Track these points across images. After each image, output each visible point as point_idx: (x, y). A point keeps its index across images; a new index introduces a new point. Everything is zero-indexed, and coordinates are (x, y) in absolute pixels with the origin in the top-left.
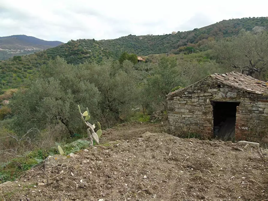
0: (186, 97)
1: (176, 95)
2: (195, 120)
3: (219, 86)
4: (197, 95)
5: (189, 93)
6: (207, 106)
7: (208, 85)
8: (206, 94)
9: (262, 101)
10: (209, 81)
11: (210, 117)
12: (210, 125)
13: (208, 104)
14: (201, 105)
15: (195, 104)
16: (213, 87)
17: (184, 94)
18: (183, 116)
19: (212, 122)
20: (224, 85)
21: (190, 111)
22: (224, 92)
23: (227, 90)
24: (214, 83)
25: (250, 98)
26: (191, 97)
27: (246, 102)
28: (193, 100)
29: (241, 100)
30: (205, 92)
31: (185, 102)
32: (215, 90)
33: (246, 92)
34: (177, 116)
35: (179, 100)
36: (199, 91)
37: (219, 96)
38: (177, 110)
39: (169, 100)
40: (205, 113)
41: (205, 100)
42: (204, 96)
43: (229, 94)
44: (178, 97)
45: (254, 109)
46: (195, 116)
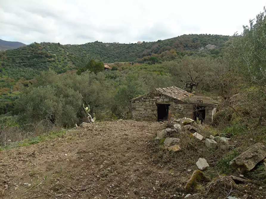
0: (142, 101)
1: (137, 100)
2: (147, 114)
3: (160, 95)
4: (148, 100)
5: (144, 99)
6: (154, 106)
7: (155, 95)
8: (153, 100)
9: (180, 104)
10: (155, 92)
11: (156, 112)
12: (156, 117)
13: (155, 105)
14: (151, 106)
15: (147, 105)
16: (157, 95)
17: (142, 99)
18: (141, 112)
19: (157, 115)
20: (163, 95)
21: (145, 109)
22: (162, 99)
23: (164, 97)
24: (158, 94)
25: (175, 102)
26: (145, 101)
27: (173, 104)
28: (146, 103)
29: (171, 103)
30: (153, 98)
31: (142, 104)
32: (158, 97)
33: (173, 99)
34: (137, 113)
35: (138, 103)
36: (150, 98)
37: (160, 101)
38: (137, 109)
39: (133, 102)
40: (153, 111)
41: (153, 103)
42: (152, 101)
43: (165, 100)
44: (138, 101)
45: (177, 108)
46: (147, 112)
